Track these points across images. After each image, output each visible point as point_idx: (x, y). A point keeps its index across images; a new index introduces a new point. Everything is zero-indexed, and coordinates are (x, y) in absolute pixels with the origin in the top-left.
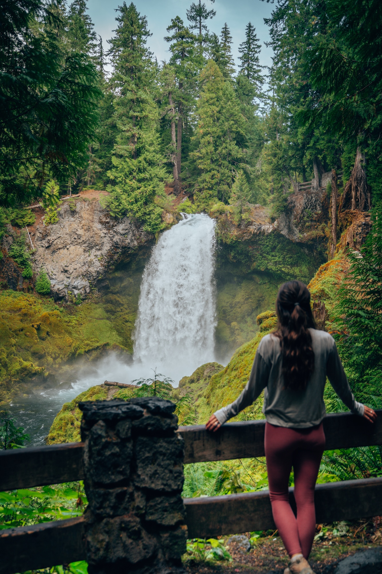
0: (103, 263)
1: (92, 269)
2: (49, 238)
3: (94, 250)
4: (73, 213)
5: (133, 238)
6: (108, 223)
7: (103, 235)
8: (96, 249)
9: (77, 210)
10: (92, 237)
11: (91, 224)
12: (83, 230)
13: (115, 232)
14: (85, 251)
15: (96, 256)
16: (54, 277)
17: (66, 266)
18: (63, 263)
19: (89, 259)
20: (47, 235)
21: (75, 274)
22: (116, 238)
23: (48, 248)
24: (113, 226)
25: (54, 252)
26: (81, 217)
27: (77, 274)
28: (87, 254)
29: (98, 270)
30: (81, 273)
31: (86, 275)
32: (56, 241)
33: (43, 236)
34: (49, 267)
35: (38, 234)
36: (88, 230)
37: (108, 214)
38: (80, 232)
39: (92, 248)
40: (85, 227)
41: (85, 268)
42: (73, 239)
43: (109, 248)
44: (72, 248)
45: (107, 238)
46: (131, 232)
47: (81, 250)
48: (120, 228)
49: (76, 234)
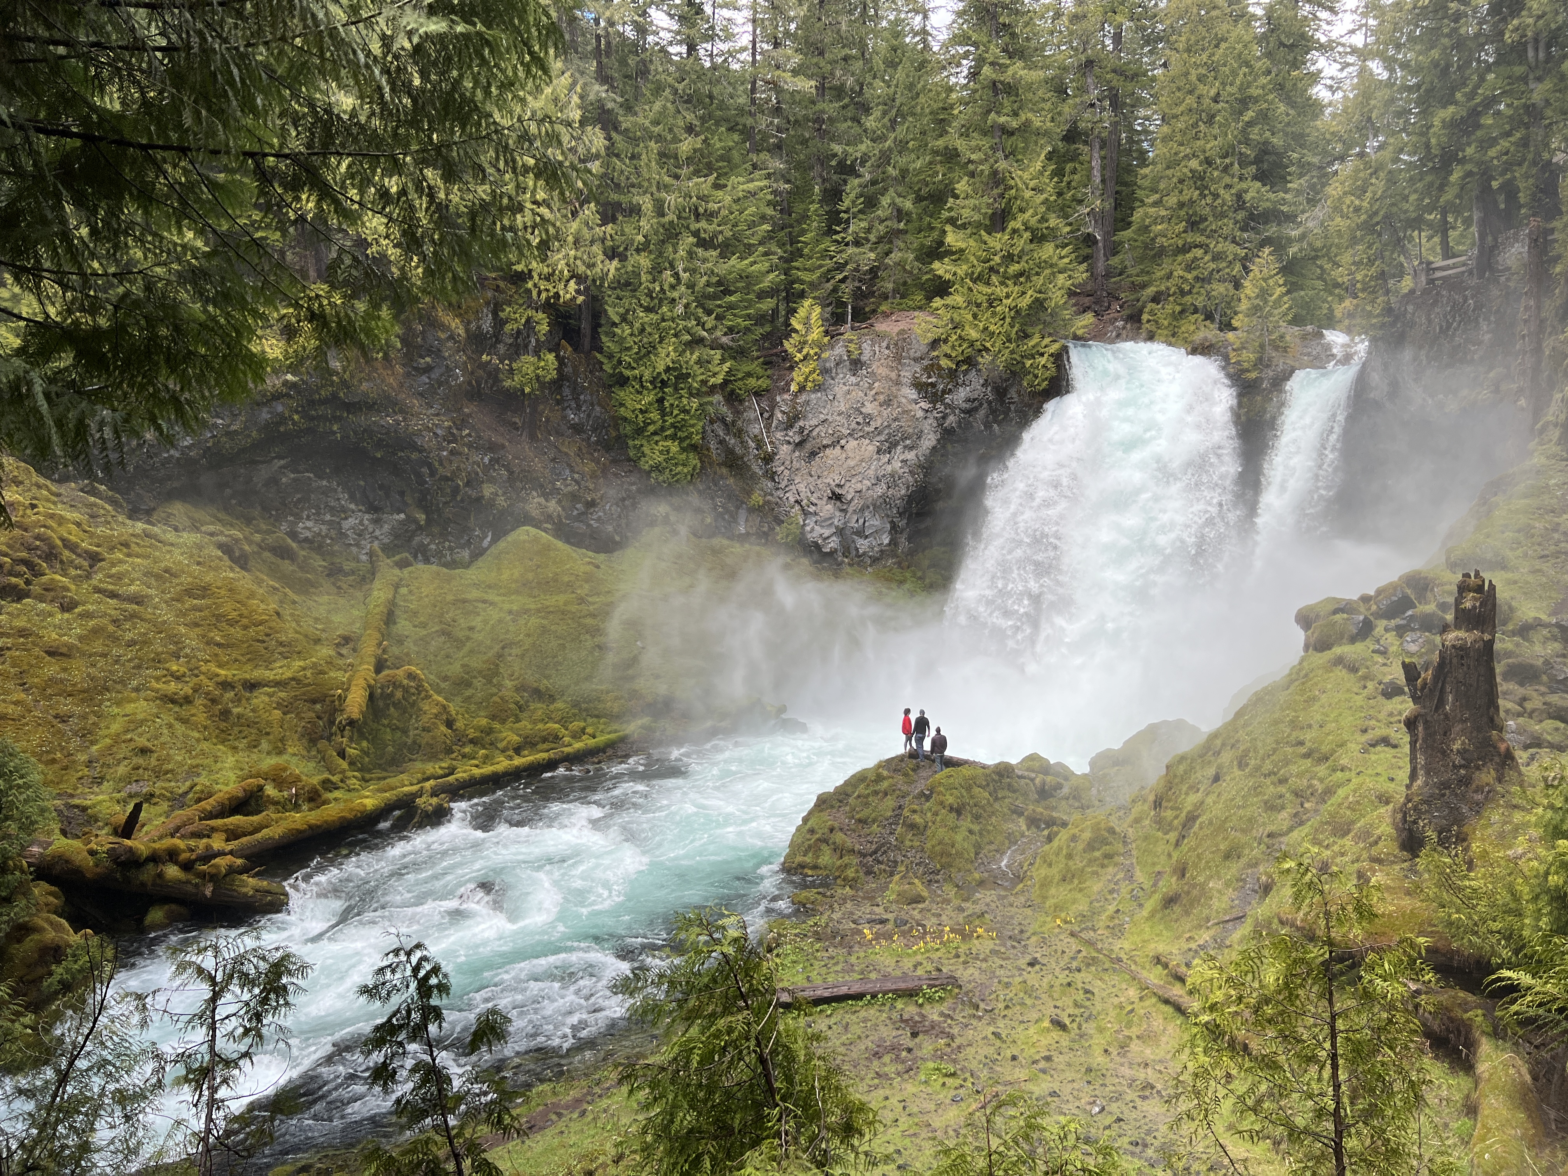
0: (920, 478)
1: (897, 492)
2: (801, 423)
3: (900, 448)
4: (856, 364)
6: (933, 385)
7: (920, 414)
8: (906, 447)
9: (864, 358)
10: (895, 420)
11: (894, 389)
12: (876, 403)
13: (948, 406)
14: (879, 451)
15: (905, 462)
16: (812, 509)
17: (838, 486)
18: (832, 479)
19: (889, 468)
20: (797, 418)
21: (856, 504)
22: (952, 420)
23: (799, 445)
24: (944, 392)
25: (813, 454)
26: (873, 374)
27: (862, 502)
28: (885, 458)
29: (909, 492)
30: (870, 500)
31: (880, 506)
32: (817, 430)
33: (789, 420)
34: (802, 487)
35: (779, 416)
36: (888, 403)
37: (932, 365)
38: (870, 408)
39: (893, 445)
40: (881, 398)
41: (879, 491)
42: (854, 425)
43: (933, 442)
44: (853, 443)
45: (931, 421)
46: (985, 406)
47: (872, 448)
48: (960, 396)
49: (862, 413)
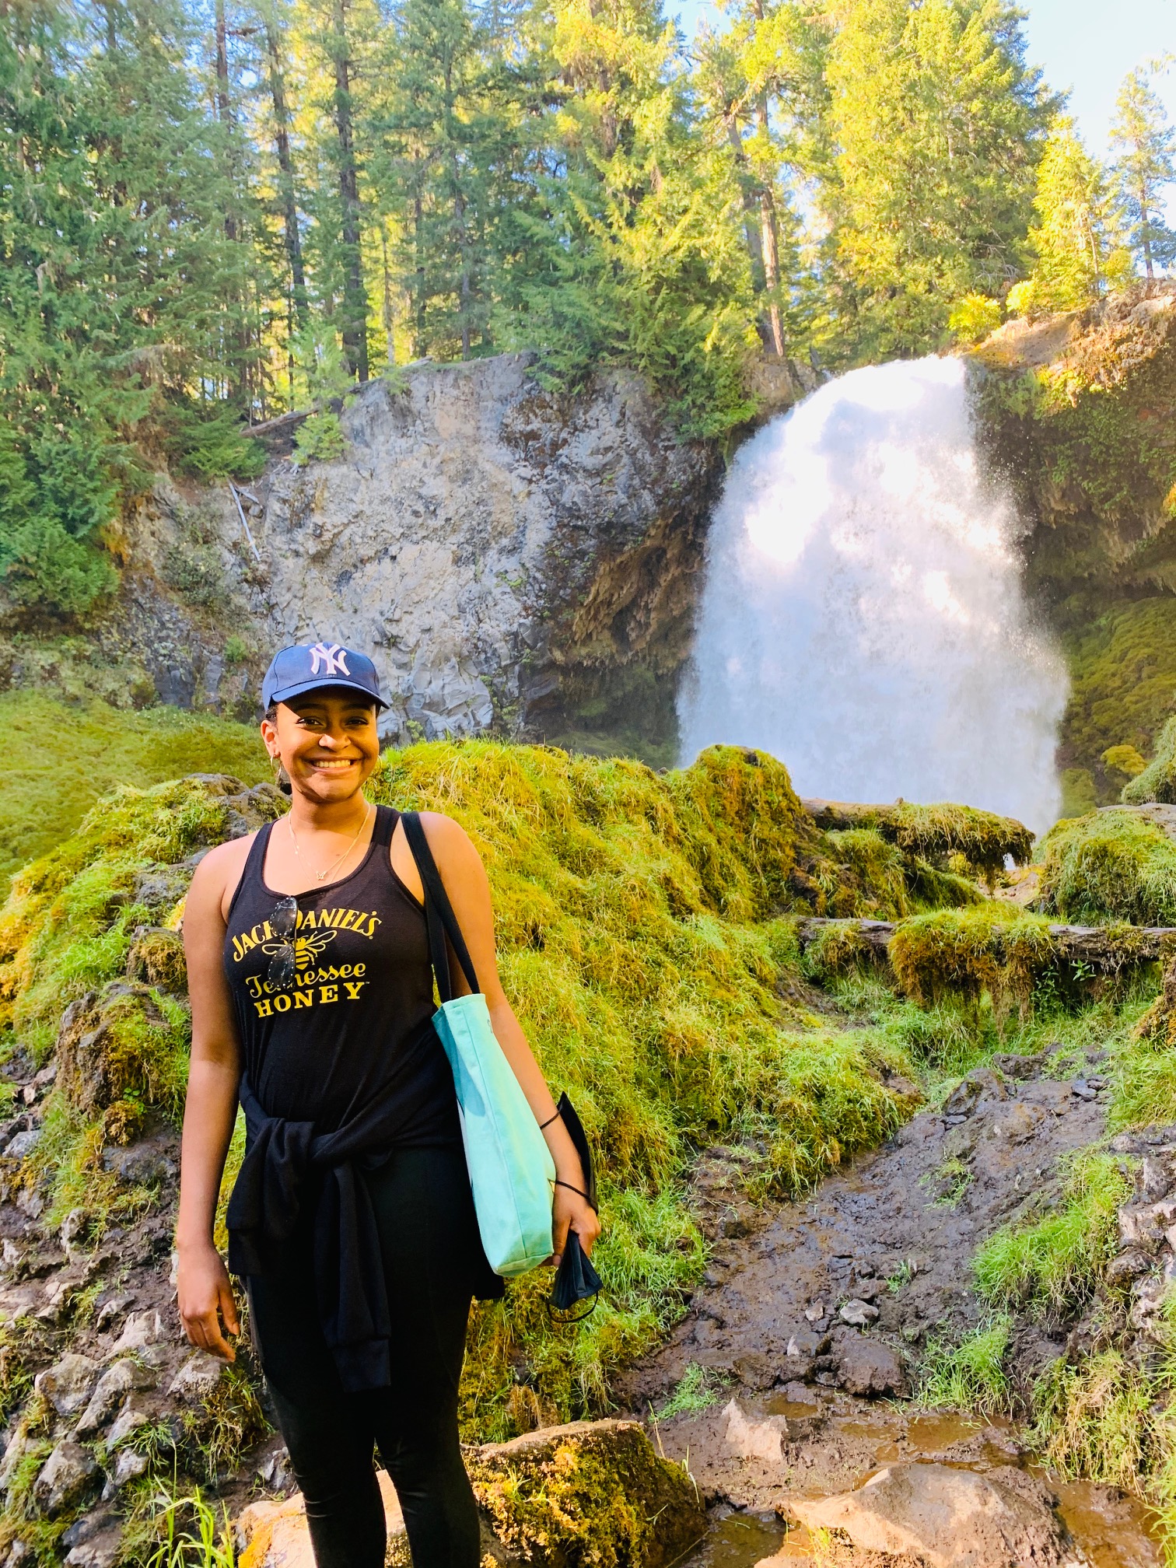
0: (531, 601)
1: (495, 628)
2: (317, 520)
3: (492, 553)
4: (403, 418)
5: (636, 482)
6: (533, 436)
7: (520, 487)
8: (501, 551)
9: (417, 406)
10: (478, 503)
11: (472, 452)
12: (444, 478)
13: (564, 468)
14: (457, 561)
15: (502, 575)
18: (380, 611)
19: (477, 588)
20: (308, 509)
21: (427, 651)
22: (574, 492)
23: (319, 558)
24: (556, 446)
25: (344, 577)
26: (434, 430)
27: (435, 648)
28: (468, 572)
29: (515, 627)
30: (450, 645)
32: (347, 532)
33: (294, 513)
35: (276, 507)
36: (465, 477)
38: (437, 487)
39: (483, 546)
40: (451, 469)
41: (463, 628)
42: (409, 518)
43: (547, 535)
44: (408, 553)
45: (539, 498)
46: (626, 459)
47: (445, 556)
48: (581, 450)
49: (420, 497)
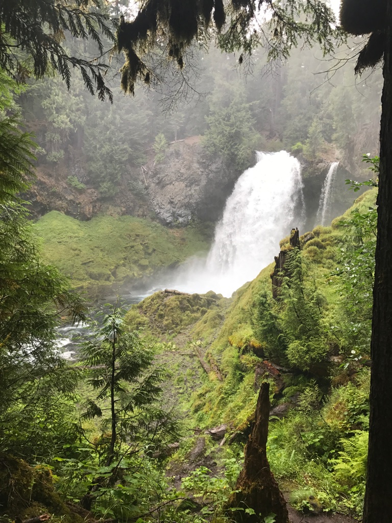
0: (201, 196)
1: (193, 201)
2: (158, 176)
4: (177, 155)
5: (224, 175)
6: (204, 163)
7: (200, 173)
8: (195, 185)
9: (181, 153)
11: (191, 164)
12: (185, 169)
13: (210, 170)
14: (186, 186)
15: (195, 190)
16: (163, 207)
17: (172, 198)
18: (170, 196)
19: (190, 193)
20: (157, 174)
21: (179, 205)
22: (211, 176)
23: (158, 183)
24: (208, 165)
25: (163, 187)
26: (184, 158)
27: (181, 204)
28: (189, 189)
29: (197, 201)
30: (184, 204)
31: (187, 206)
32: (164, 178)
33: (154, 174)
34: (159, 199)
35: (150, 173)
36: (189, 169)
38: (183, 171)
39: (192, 184)
40: (187, 167)
41: (187, 200)
42: (177, 177)
43: (205, 183)
44: (177, 183)
45: (204, 175)
46: (223, 171)
47: (184, 185)
48: (213, 167)
49: (180, 172)
